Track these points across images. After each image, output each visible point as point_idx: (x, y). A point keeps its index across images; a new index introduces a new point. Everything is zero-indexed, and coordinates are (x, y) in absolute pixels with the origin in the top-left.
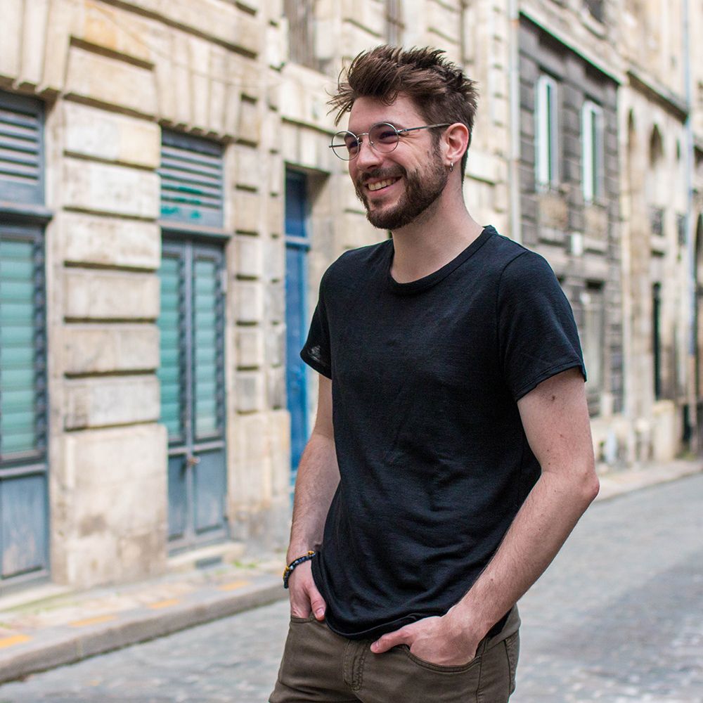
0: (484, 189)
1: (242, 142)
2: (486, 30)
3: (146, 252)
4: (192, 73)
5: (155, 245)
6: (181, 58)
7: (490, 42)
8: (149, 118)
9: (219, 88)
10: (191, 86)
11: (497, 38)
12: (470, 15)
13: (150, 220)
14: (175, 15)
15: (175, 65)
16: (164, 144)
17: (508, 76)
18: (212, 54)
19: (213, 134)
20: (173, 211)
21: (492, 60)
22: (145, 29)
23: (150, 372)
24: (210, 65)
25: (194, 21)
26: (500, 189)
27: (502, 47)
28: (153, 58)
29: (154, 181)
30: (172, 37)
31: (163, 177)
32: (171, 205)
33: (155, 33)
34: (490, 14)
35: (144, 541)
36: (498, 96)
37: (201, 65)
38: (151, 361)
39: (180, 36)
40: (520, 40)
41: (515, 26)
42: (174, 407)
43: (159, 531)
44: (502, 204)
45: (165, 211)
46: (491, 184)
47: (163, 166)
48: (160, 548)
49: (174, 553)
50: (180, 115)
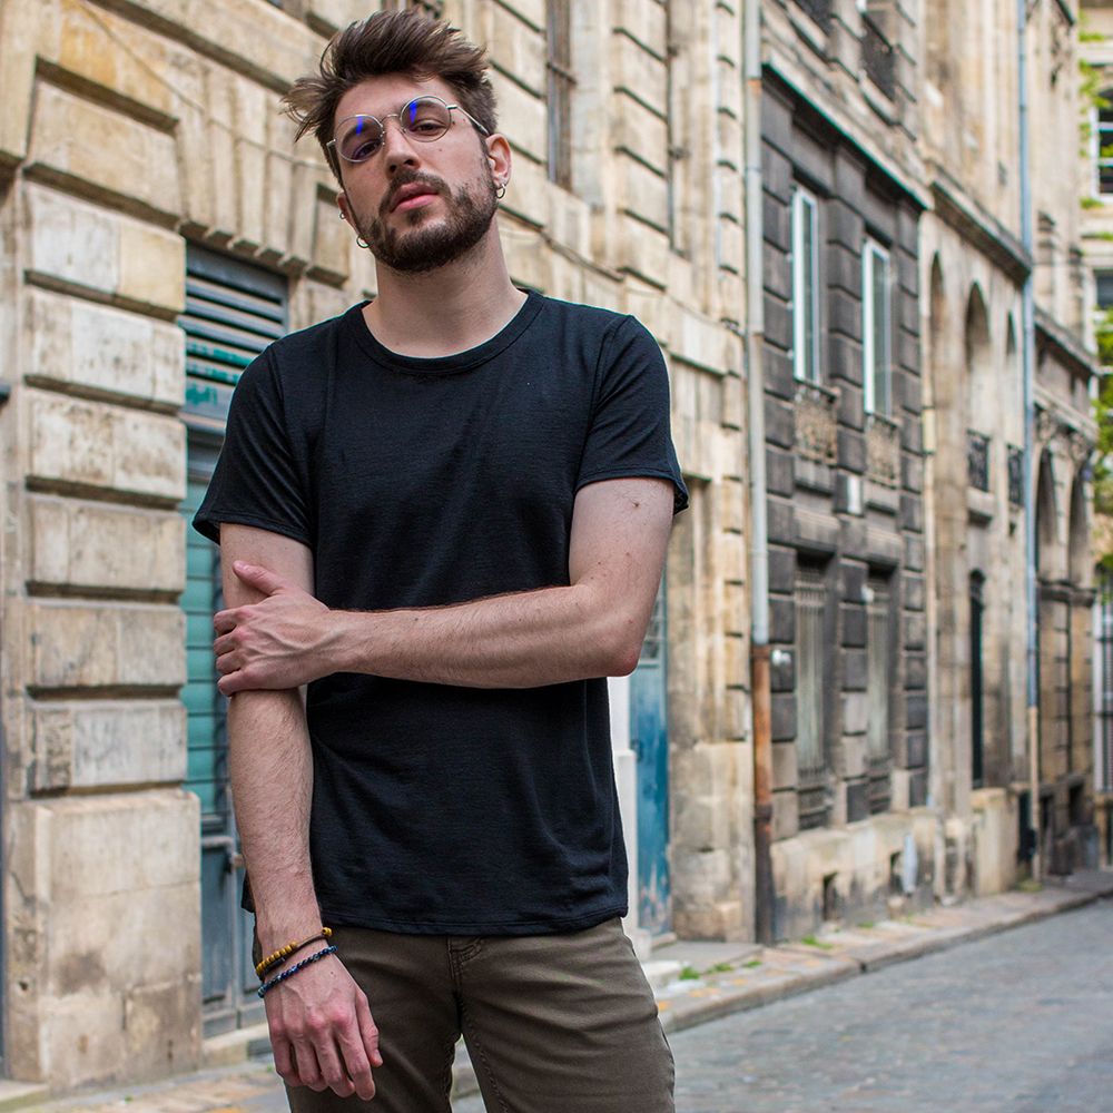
0: (705, 384)
1: (319, 275)
2: (707, 98)
3: (163, 470)
4: (237, 141)
5: (179, 459)
6: (220, 113)
7: (714, 117)
8: (165, 220)
9: (281, 171)
10: (237, 164)
11: (724, 111)
12: (679, 65)
13: (168, 410)
14: (210, 32)
15: (210, 123)
16: (191, 274)
17: (745, 182)
18: (269, 107)
19: (273, 255)
20: (207, 395)
21: (716, 153)
22: (162, 54)
23: (169, 691)
24: (267, 128)
25: (240, 45)
26: (733, 387)
27: (735, 128)
28: (175, 109)
29: (174, 339)
30: (206, 72)
31: (190, 334)
32: (202, 385)
33: (177, 64)
34: (715, 67)
35: (164, 1002)
36: (727, 216)
37: (255, 133)
38: (173, 674)
39: (219, 72)
40: (765, 118)
41: (755, 88)
42: (207, 758)
43: (189, 986)
44: (735, 415)
45: (192, 395)
46: (717, 377)
47: (188, 313)
48: (191, 1018)
49: (212, 1028)
50: (219, 217)
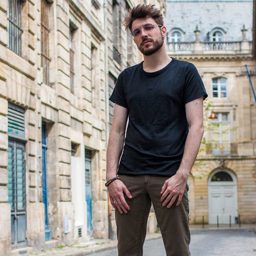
0: (98, 132)
1: (31, 109)
2: (99, 77)
3: (4, 144)
4: (17, 83)
5: (7, 141)
6: (14, 78)
7: (100, 81)
8: (5, 98)
9: (24, 89)
10: (17, 88)
11: (102, 80)
12: (93, 71)
13: (5, 133)
14: (12, 63)
15: (12, 80)
16: (9, 108)
17: (106, 94)
18: (22, 77)
19: (22, 105)
20: (11, 130)
21: (100, 88)
22: (4, 67)
23: (5, 185)
24: (22, 81)
25: (17, 66)
26: (103, 133)
27: (104, 83)
28: (6, 77)
29: (6, 119)
30: (11, 70)
31: (9, 119)
32: (10, 128)
33: (7, 69)
34: (100, 72)
35: (5, 242)
36: (102, 100)
37: (20, 82)
38: (6, 182)
39: (14, 70)
40: (109, 81)
41: (107, 76)
42: (11, 198)
43: (9, 240)
44: (104, 138)
45: (9, 130)
46: (101, 131)
47: (8, 115)
48: (9, 246)
49: (13, 248)
50: (13, 97)
